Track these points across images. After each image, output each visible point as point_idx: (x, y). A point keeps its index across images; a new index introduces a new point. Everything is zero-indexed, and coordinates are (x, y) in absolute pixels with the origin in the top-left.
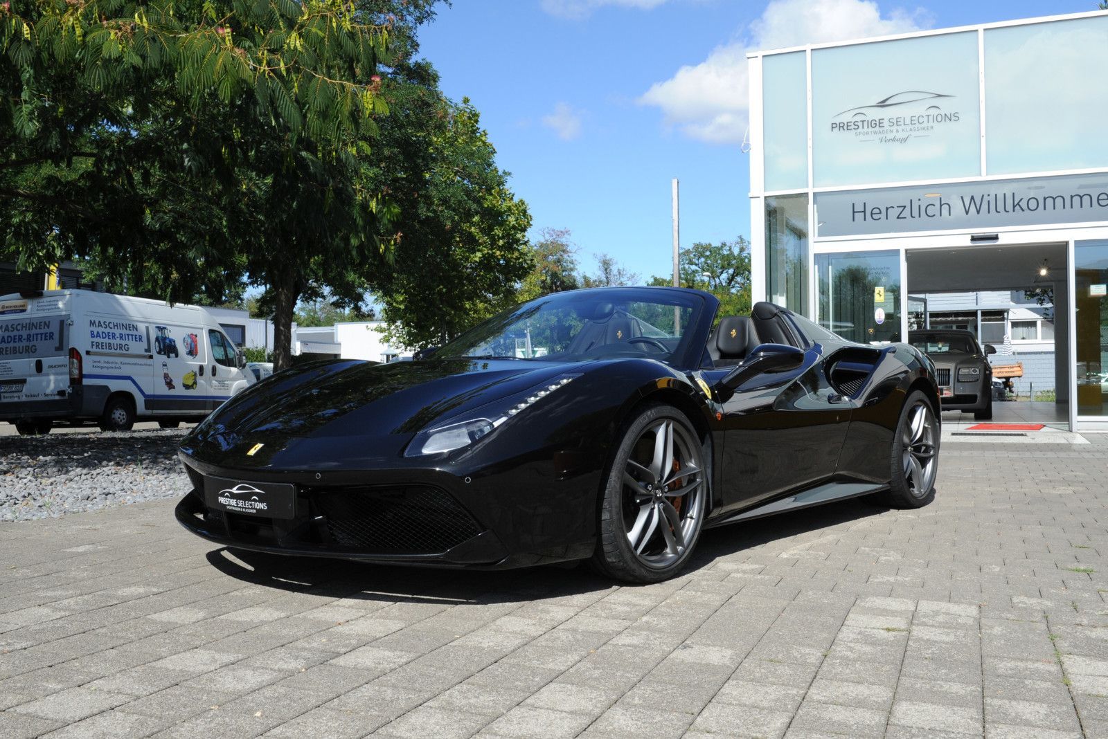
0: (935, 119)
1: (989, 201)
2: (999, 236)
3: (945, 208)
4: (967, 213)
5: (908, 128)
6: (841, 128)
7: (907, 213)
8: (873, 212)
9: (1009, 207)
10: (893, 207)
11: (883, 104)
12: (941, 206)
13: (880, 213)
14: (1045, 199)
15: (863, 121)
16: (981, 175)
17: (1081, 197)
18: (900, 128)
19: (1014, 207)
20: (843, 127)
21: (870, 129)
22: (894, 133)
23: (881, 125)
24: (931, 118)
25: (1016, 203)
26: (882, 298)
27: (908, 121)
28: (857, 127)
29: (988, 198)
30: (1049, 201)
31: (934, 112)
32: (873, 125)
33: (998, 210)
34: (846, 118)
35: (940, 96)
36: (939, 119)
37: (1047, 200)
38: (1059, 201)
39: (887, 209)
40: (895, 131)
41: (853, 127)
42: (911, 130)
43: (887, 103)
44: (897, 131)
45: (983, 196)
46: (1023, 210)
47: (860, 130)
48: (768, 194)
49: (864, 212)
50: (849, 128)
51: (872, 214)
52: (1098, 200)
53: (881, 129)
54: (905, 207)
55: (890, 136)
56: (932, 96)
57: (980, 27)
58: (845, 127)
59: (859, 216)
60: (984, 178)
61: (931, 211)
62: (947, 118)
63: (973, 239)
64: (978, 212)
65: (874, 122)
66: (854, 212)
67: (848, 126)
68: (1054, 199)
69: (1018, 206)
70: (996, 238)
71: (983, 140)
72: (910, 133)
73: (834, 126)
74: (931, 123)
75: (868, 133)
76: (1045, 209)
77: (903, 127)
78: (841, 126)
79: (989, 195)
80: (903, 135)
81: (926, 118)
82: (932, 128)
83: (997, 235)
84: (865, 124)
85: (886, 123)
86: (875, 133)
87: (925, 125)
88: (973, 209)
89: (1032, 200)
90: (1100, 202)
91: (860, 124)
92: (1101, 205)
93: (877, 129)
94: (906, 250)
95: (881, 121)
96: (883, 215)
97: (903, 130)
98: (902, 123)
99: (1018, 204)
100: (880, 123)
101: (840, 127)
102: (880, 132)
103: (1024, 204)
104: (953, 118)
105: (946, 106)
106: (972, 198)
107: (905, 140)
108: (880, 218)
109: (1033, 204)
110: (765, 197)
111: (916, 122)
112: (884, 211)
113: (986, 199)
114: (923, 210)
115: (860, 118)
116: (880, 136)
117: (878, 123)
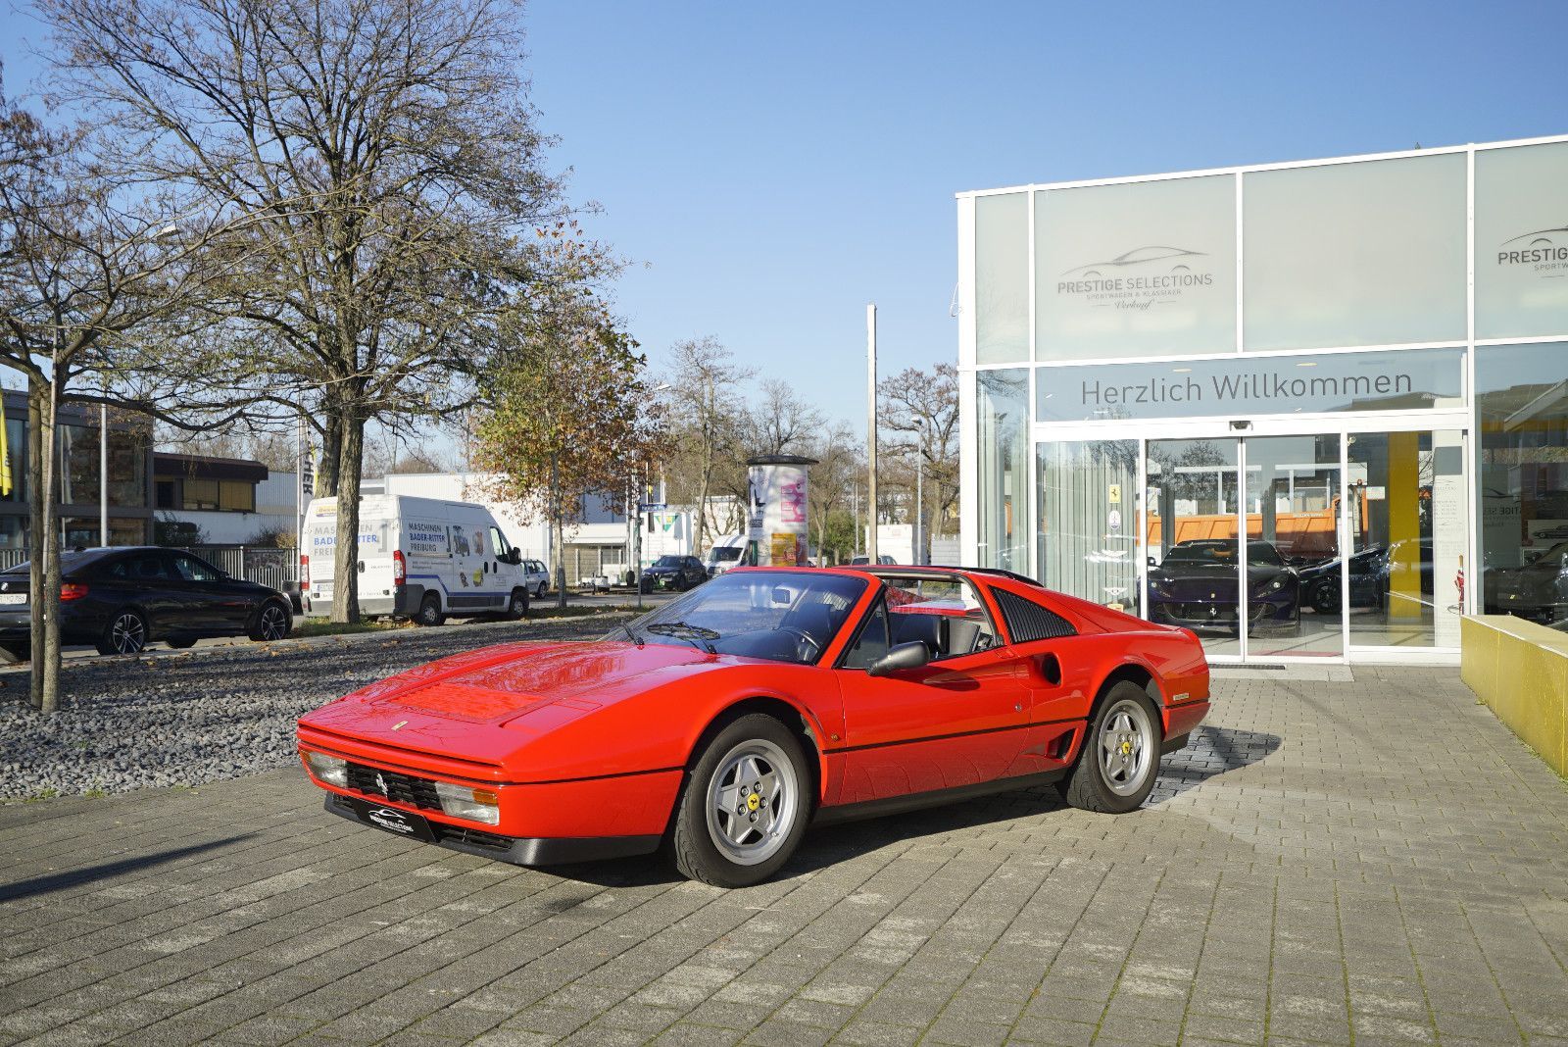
0: (1183, 281)
1: (1246, 383)
3: (1194, 390)
4: (1220, 396)
5: (1151, 291)
6: (1070, 289)
7: (1148, 395)
8: (1112, 392)
9: (1270, 390)
10: (1132, 388)
11: (1120, 262)
12: (1189, 388)
13: (1116, 394)
14: (1313, 382)
15: (1096, 282)
16: (1235, 351)
17: (1356, 381)
18: (1140, 291)
19: (1276, 390)
21: (1105, 291)
22: (1134, 298)
23: (1119, 287)
24: (1178, 280)
25: (1278, 386)
26: (1118, 498)
27: (1150, 283)
28: (1088, 289)
29: (1246, 380)
30: (1318, 385)
31: (1182, 272)
32: (1109, 287)
33: (1258, 394)
34: (1077, 277)
35: (1190, 253)
36: (1188, 280)
37: (1316, 383)
38: (1330, 385)
39: (1124, 390)
40: (1134, 294)
41: (1084, 288)
42: (1154, 294)
43: (1126, 260)
44: (1137, 294)
45: (1239, 376)
46: (1287, 395)
47: (1093, 292)
48: (982, 367)
49: (1097, 392)
50: (1079, 289)
51: (1106, 396)
52: (1377, 384)
53: (1118, 292)
54: (1146, 388)
55: (1129, 301)
57: (1239, 171)
58: (1075, 288)
59: (1090, 398)
60: (1241, 354)
61: (1177, 393)
62: (1198, 280)
64: (1233, 395)
65: (1109, 283)
66: (1085, 393)
67: (1078, 287)
68: (1324, 382)
69: (1280, 392)
71: (1241, 308)
72: (1153, 297)
73: (1062, 286)
74: (1178, 287)
75: (1102, 296)
76: (1313, 393)
77: (1146, 290)
78: (1072, 287)
79: (1246, 376)
80: (1142, 300)
81: (1171, 281)
82: (1179, 291)
84: (1099, 285)
85: (1124, 285)
86: (1111, 296)
87: (1171, 288)
88: (1227, 393)
89: (1297, 383)
90: (1379, 387)
91: (1093, 285)
92: (1379, 391)
93: (1114, 291)
94: (1147, 441)
95: (1118, 282)
96: (1120, 398)
97: (1144, 294)
98: (1143, 285)
99: (1281, 387)
100: (1117, 285)
101: (1068, 288)
102: (1116, 296)
103: (1287, 388)
104: (1204, 281)
105: (1197, 267)
106: (1226, 377)
107: (1146, 306)
108: (1115, 401)
109: (1298, 388)
110: (977, 372)
111: (1160, 284)
112: (1120, 393)
113: (1243, 380)
114: (1167, 393)
115: (1092, 277)
116: (1118, 299)
117: (1114, 284)
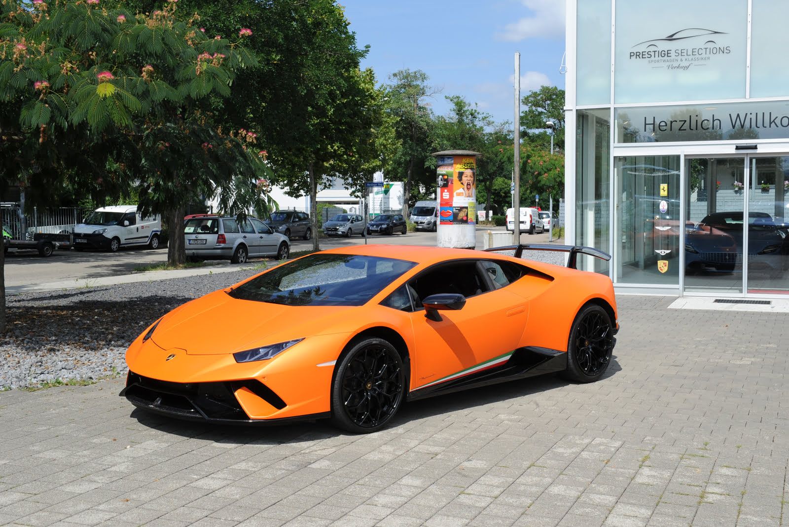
0: (712, 51)
1: (751, 119)
2: (758, 147)
3: (717, 123)
5: (690, 58)
6: (638, 56)
7: (687, 126)
8: (661, 124)
9: (767, 123)
10: (676, 121)
11: (671, 38)
12: (713, 121)
13: (666, 125)
15: (655, 51)
16: (745, 97)
18: (683, 58)
19: (771, 123)
20: (639, 55)
21: (660, 58)
22: (679, 62)
23: (669, 55)
24: (708, 50)
25: (772, 120)
26: (666, 193)
27: (690, 52)
28: (649, 56)
29: (751, 116)
31: (711, 45)
32: (663, 55)
33: (758, 126)
34: (641, 49)
35: (715, 33)
36: (715, 52)
39: (671, 122)
40: (679, 60)
41: (647, 56)
42: (692, 59)
43: (674, 37)
44: (681, 60)
45: (747, 114)
46: (777, 127)
47: (652, 58)
48: (580, 107)
49: (654, 124)
50: (644, 56)
51: (659, 126)
53: (669, 58)
54: (685, 121)
55: (676, 64)
56: (711, 32)
58: (641, 56)
59: (649, 128)
60: (748, 100)
61: (706, 125)
62: (722, 50)
63: (738, 148)
64: (743, 127)
65: (663, 52)
66: (646, 124)
67: (643, 55)
70: (755, 147)
71: (748, 70)
72: (692, 62)
73: (632, 54)
74: (708, 55)
75: (658, 61)
77: (686, 57)
78: (638, 55)
79: (751, 113)
80: (684, 64)
81: (704, 50)
82: (709, 58)
83: (756, 146)
84: (657, 53)
85: (673, 54)
86: (664, 61)
87: (704, 56)
88: (738, 124)
89: (785, 118)
91: (652, 54)
93: (666, 58)
94: (685, 156)
95: (669, 52)
96: (668, 127)
97: (686, 60)
98: (685, 54)
99: (774, 121)
100: (668, 53)
101: (636, 55)
102: (668, 61)
103: (778, 121)
104: (725, 51)
105: (721, 42)
106: (738, 115)
107: (687, 67)
108: (666, 130)
109: (785, 121)
110: (577, 110)
111: (696, 53)
112: (669, 123)
113: (749, 116)
114: (699, 124)
115: (652, 49)
116: (668, 64)
117: (666, 53)
